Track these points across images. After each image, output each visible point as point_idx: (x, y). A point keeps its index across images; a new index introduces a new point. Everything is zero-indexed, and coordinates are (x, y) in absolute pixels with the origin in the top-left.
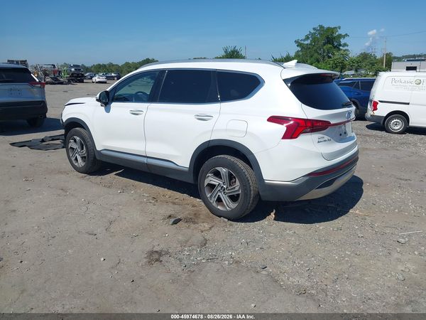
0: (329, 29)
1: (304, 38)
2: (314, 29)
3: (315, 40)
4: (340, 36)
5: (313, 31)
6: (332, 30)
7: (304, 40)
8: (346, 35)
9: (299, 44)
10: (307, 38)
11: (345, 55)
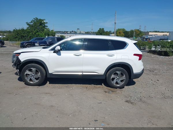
0: (40, 19)
1: (30, 22)
2: (34, 19)
3: (35, 23)
4: (45, 23)
5: (33, 20)
6: (42, 20)
7: (31, 23)
8: (47, 23)
9: (28, 24)
10: (32, 22)
11: (49, 30)
